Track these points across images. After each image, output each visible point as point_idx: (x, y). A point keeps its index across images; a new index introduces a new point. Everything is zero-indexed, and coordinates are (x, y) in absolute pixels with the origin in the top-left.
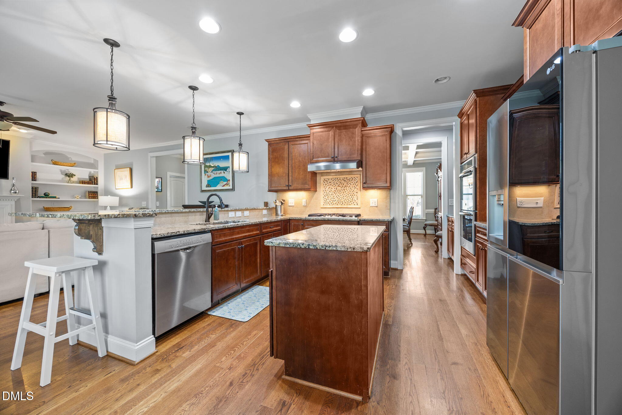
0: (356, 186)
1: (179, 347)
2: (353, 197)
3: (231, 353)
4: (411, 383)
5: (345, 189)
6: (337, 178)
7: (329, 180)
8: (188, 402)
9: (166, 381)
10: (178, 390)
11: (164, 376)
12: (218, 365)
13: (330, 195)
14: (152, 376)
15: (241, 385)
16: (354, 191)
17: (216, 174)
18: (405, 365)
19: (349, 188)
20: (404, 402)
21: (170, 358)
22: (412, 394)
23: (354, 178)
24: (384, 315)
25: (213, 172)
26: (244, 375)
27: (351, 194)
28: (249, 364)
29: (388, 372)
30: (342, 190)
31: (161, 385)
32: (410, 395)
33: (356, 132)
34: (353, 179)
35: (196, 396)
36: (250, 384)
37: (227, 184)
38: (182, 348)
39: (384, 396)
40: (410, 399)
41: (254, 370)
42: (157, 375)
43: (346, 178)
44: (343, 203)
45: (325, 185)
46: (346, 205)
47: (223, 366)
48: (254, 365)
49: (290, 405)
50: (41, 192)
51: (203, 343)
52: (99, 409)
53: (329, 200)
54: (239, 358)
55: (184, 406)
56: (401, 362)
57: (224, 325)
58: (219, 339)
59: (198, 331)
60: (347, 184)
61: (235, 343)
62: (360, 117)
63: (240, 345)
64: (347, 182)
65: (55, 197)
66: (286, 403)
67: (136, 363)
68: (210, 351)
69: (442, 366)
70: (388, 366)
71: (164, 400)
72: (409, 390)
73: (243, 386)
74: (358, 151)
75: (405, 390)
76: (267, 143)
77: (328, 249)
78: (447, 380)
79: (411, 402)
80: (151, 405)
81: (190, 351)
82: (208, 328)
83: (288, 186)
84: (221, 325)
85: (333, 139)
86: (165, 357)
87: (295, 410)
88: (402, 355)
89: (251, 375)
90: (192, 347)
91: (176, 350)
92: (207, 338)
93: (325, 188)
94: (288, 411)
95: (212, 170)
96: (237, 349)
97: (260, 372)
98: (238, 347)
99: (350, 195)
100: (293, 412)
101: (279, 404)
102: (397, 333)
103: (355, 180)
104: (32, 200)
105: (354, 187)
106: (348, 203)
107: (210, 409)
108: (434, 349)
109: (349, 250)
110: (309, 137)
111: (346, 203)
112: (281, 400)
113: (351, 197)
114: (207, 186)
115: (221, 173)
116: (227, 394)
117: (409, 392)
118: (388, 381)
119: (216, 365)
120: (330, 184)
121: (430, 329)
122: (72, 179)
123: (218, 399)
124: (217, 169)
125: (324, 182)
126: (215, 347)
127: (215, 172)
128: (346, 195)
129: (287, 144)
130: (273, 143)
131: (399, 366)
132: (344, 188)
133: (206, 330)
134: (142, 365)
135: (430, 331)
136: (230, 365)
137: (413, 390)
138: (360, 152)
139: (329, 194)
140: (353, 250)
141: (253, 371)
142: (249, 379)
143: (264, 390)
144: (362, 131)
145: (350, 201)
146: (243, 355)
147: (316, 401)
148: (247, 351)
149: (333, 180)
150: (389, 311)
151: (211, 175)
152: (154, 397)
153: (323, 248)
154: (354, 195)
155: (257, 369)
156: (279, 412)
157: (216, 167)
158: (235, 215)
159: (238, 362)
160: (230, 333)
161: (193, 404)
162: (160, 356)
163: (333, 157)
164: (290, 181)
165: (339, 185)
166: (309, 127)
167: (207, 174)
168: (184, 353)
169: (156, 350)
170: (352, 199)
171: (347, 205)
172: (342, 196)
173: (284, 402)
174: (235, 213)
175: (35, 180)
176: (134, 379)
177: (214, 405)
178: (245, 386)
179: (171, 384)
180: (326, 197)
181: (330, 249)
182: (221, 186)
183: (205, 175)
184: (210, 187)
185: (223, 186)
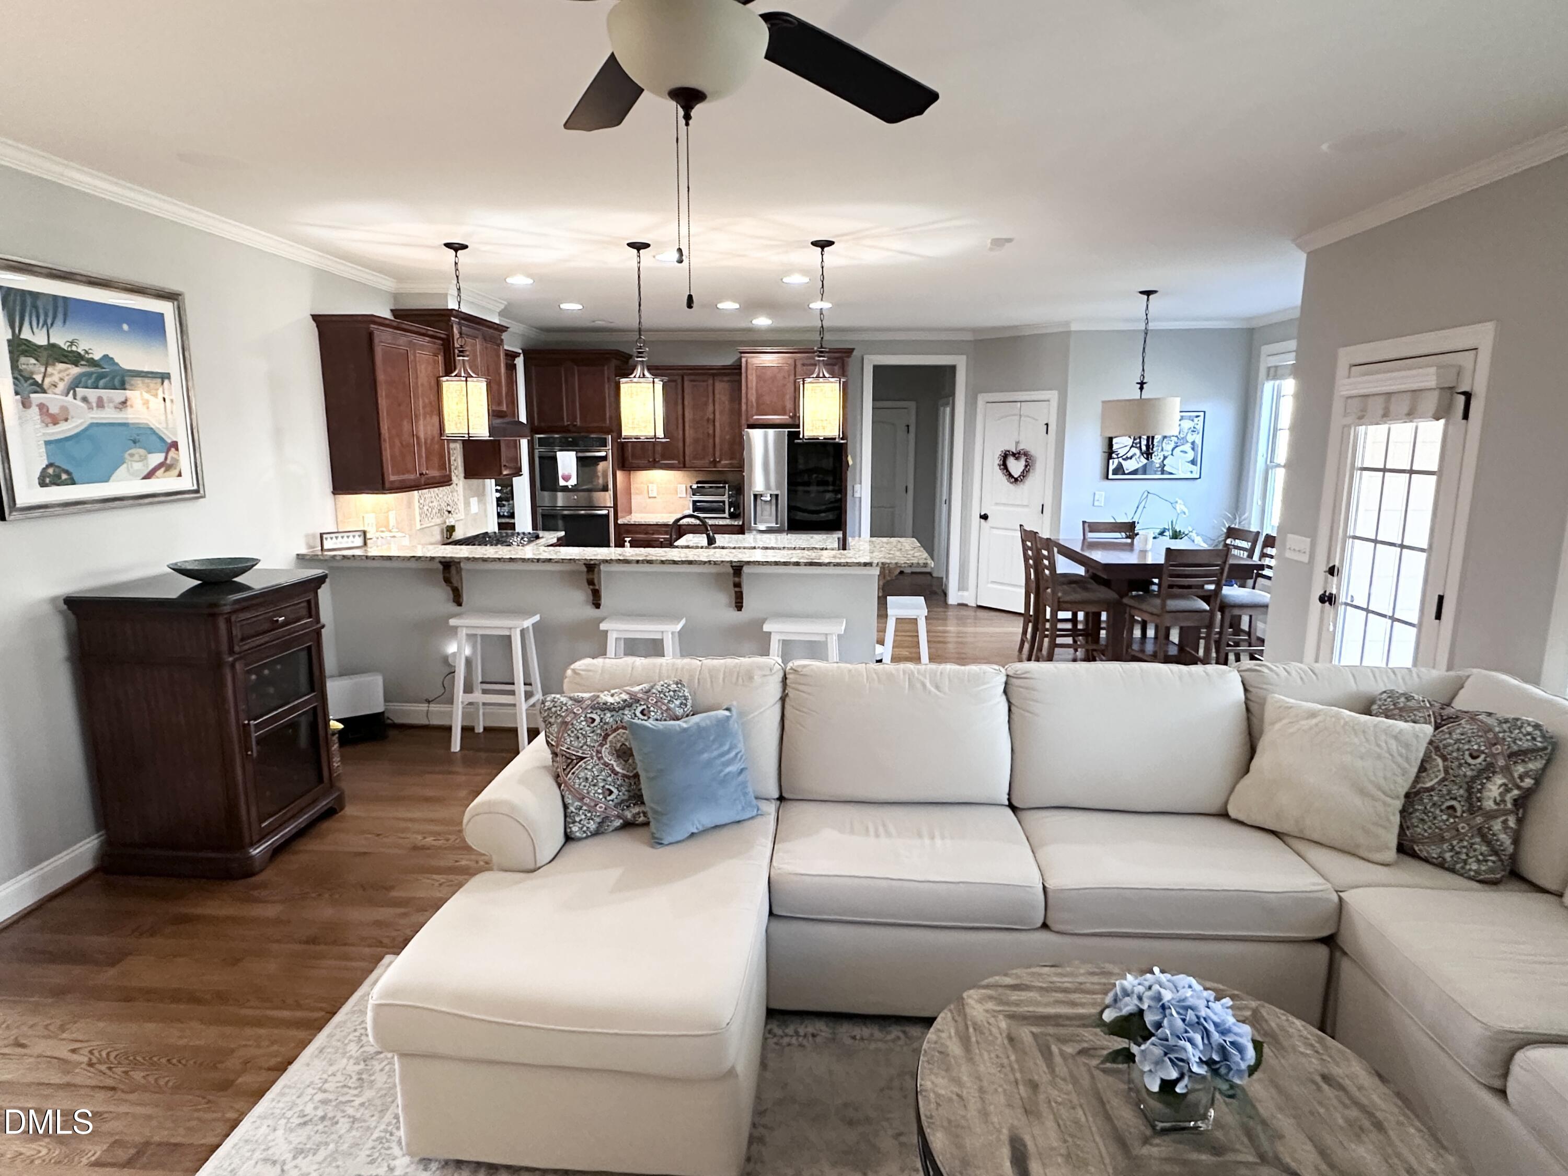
17: (100, 404)
25: (81, 391)
37: (165, 466)
95: (67, 379)
114: (49, 478)
115: (125, 402)
124: (101, 376)
127: (92, 394)
151: (64, 409)
157: (92, 363)
167: (36, 398)
182: (133, 475)
183: (26, 404)
184: (73, 482)
185: (148, 476)
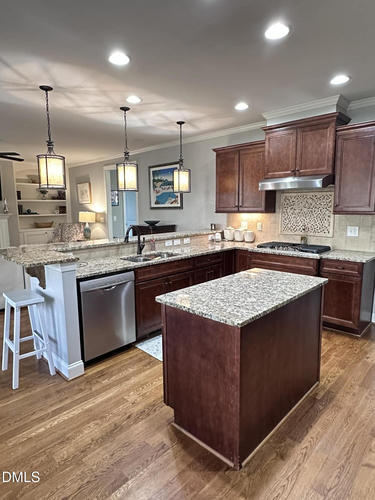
0: (329, 207)
1: (102, 374)
2: (323, 223)
3: (139, 389)
4: (297, 469)
5: (313, 211)
6: (303, 196)
7: (291, 198)
8: (94, 422)
9: (85, 401)
10: (90, 410)
11: (85, 396)
12: (125, 397)
13: (293, 218)
14: (77, 394)
15: (136, 421)
16: (324, 214)
17: (165, 189)
18: (304, 449)
19: (318, 210)
20: (276, 483)
21: (92, 382)
22: (290, 479)
23: (327, 196)
24: (318, 386)
25: (162, 187)
26: (142, 412)
27: (320, 217)
28: (150, 404)
29: (278, 450)
30: (308, 212)
31: (81, 403)
32: (288, 479)
33: (327, 134)
34: (324, 197)
35: (101, 418)
36: (144, 421)
37: (175, 201)
38: (104, 375)
39: (259, 471)
40: (285, 483)
41: (152, 409)
42: (80, 394)
43: (315, 196)
44: (310, 229)
45: (286, 205)
46: (313, 232)
47: (128, 400)
48: (154, 405)
49: (168, 449)
50: (25, 209)
51: (121, 374)
52: (39, 409)
53: (291, 225)
54: (144, 395)
55: (91, 424)
56: (301, 444)
57: (143, 361)
58: (135, 374)
59: (120, 362)
60: (316, 205)
61: (146, 381)
62: (335, 111)
63: (150, 384)
64: (316, 201)
65: (36, 213)
66: (165, 446)
67: (69, 380)
68: (124, 384)
69: (349, 463)
70: (283, 444)
71: (79, 415)
72: (290, 474)
73: (137, 421)
74: (328, 161)
75: (285, 473)
76: (215, 152)
77: (205, 317)
78: (343, 480)
79: (284, 486)
80: (70, 416)
81: (109, 380)
82: (130, 361)
83: (238, 207)
84: (141, 360)
85: (295, 146)
86: (90, 380)
87: (171, 454)
88: (308, 438)
89: (147, 414)
90: (111, 376)
91: (99, 376)
92: (125, 371)
93: (286, 208)
94: (164, 453)
95: (160, 185)
96: (145, 387)
97: (156, 413)
98: (147, 385)
99: (319, 219)
100: (168, 455)
101: (159, 445)
102: (319, 411)
103: (327, 199)
104: (20, 217)
105: (325, 208)
106: (316, 230)
107: (108, 431)
108: (354, 442)
109: (222, 322)
110: (264, 143)
111: (314, 230)
112: (162, 442)
113: (320, 222)
114: (156, 203)
115: (169, 188)
116: (123, 424)
117: (288, 475)
118: (273, 457)
119: (124, 397)
120: (292, 204)
121: (367, 418)
122: (45, 195)
123: (116, 426)
124: (165, 184)
125: (285, 200)
126: (130, 381)
127: (164, 187)
128: (314, 219)
129: (238, 153)
130: (222, 153)
131: (296, 447)
132: (311, 210)
133: (127, 363)
134: (72, 382)
135: (367, 419)
136: (134, 400)
137: (294, 476)
138: (331, 163)
139: (291, 217)
140: (225, 323)
141: (151, 411)
142: (144, 417)
143: (153, 430)
144: (337, 131)
145: (319, 227)
146: (148, 394)
147: (191, 454)
148: (153, 391)
149: (297, 199)
150: (327, 382)
151: (159, 191)
152: (74, 410)
153: (200, 315)
154: (324, 220)
155: (155, 411)
156: (157, 451)
157: (164, 181)
158: (173, 243)
159: (142, 399)
160: (146, 370)
161: (97, 424)
162: (87, 378)
163: (293, 171)
164: (241, 201)
165: (305, 205)
166: (264, 130)
168: (104, 380)
169: (84, 373)
170: (321, 225)
171: (315, 232)
172: (308, 221)
173: (164, 445)
174: (173, 241)
175: (20, 199)
176: (65, 393)
177: (111, 429)
178: (139, 421)
179: (88, 404)
180: (287, 221)
181: (206, 317)
182: (169, 203)
183: (154, 190)
184: (159, 204)
185: (171, 203)
